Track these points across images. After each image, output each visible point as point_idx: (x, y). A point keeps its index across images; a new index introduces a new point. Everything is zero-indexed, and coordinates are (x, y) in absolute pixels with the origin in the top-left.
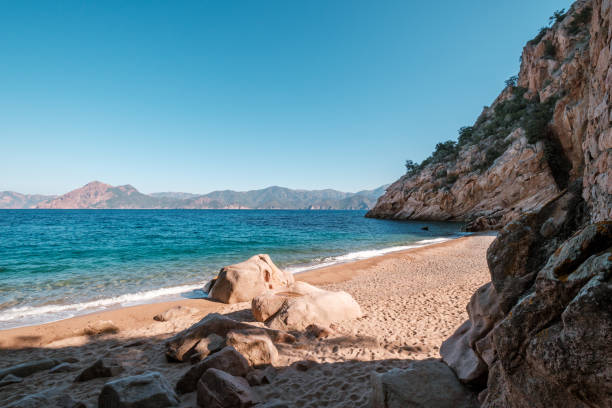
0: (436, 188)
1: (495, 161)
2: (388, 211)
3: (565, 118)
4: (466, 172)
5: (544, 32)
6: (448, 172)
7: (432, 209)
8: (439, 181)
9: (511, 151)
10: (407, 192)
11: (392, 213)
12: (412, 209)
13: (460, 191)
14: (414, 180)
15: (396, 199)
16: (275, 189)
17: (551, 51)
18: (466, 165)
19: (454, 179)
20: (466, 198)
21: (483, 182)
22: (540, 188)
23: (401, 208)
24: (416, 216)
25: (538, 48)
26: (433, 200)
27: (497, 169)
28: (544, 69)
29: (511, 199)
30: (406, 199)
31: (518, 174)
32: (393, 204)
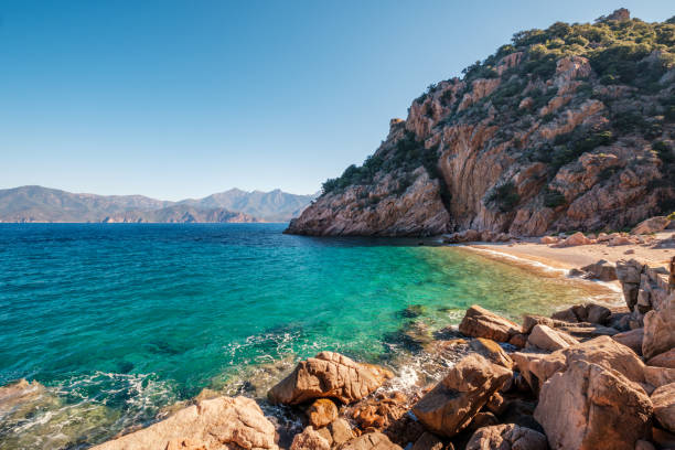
0: (361, 207)
1: (408, 189)
2: (315, 228)
3: (448, 164)
4: (385, 196)
5: (424, 97)
6: (371, 194)
7: (360, 226)
8: (363, 201)
9: (419, 182)
10: (334, 209)
11: (319, 229)
12: (343, 226)
13: (382, 210)
14: (339, 199)
15: (323, 216)
16: (34, 190)
17: (430, 112)
18: (385, 190)
19: (376, 201)
20: (387, 216)
21: (399, 205)
22: (438, 211)
23: (330, 224)
24: (346, 232)
25: (422, 107)
26: (360, 217)
27: (410, 196)
28: (426, 124)
29: (420, 219)
30: (334, 216)
31: (425, 201)
32: (321, 221)
